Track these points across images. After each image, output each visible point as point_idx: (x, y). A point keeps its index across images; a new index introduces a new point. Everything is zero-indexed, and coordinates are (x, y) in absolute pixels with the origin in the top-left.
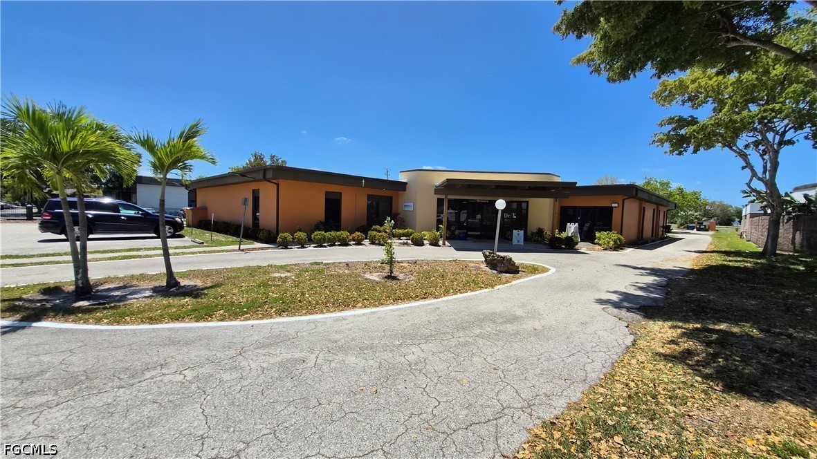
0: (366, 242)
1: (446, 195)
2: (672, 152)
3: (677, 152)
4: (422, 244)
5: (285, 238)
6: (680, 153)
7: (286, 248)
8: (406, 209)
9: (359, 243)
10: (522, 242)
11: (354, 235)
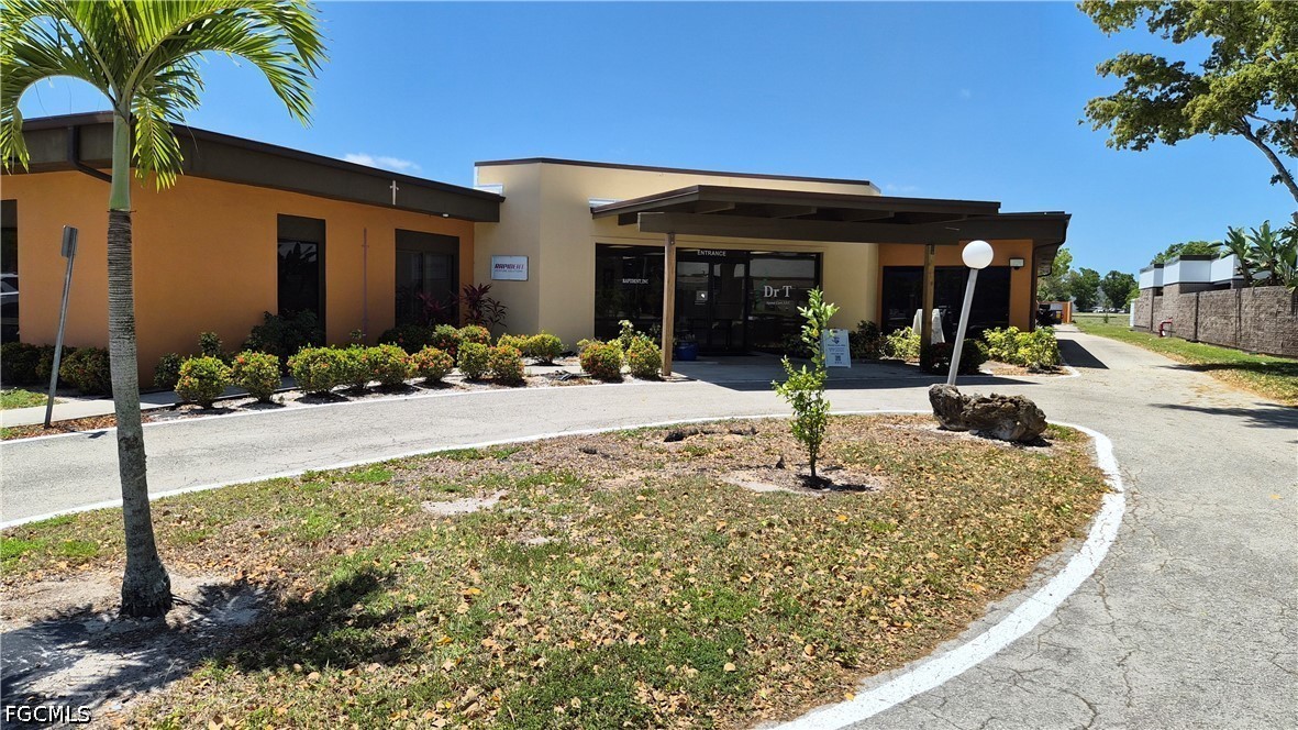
0: (455, 376)
1: (672, 233)
2: (1122, 142)
3: (1133, 143)
4: (618, 379)
5: (212, 376)
6: (1140, 146)
7: (208, 409)
8: (504, 275)
9: (435, 381)
10: (846, 361)
11: (421, 356)
